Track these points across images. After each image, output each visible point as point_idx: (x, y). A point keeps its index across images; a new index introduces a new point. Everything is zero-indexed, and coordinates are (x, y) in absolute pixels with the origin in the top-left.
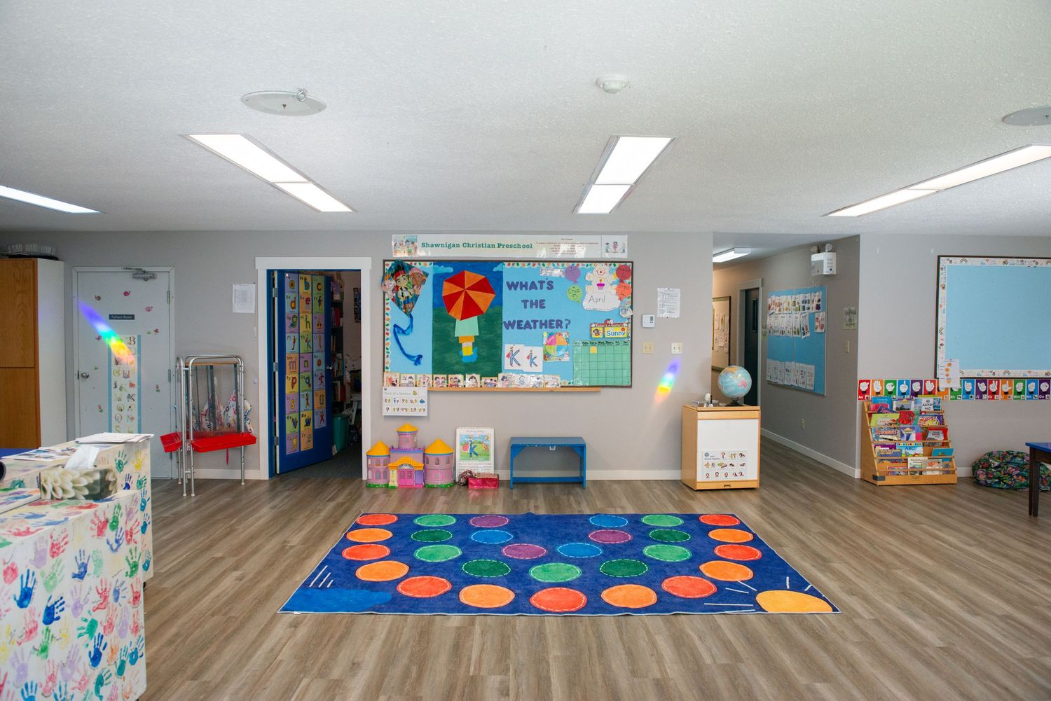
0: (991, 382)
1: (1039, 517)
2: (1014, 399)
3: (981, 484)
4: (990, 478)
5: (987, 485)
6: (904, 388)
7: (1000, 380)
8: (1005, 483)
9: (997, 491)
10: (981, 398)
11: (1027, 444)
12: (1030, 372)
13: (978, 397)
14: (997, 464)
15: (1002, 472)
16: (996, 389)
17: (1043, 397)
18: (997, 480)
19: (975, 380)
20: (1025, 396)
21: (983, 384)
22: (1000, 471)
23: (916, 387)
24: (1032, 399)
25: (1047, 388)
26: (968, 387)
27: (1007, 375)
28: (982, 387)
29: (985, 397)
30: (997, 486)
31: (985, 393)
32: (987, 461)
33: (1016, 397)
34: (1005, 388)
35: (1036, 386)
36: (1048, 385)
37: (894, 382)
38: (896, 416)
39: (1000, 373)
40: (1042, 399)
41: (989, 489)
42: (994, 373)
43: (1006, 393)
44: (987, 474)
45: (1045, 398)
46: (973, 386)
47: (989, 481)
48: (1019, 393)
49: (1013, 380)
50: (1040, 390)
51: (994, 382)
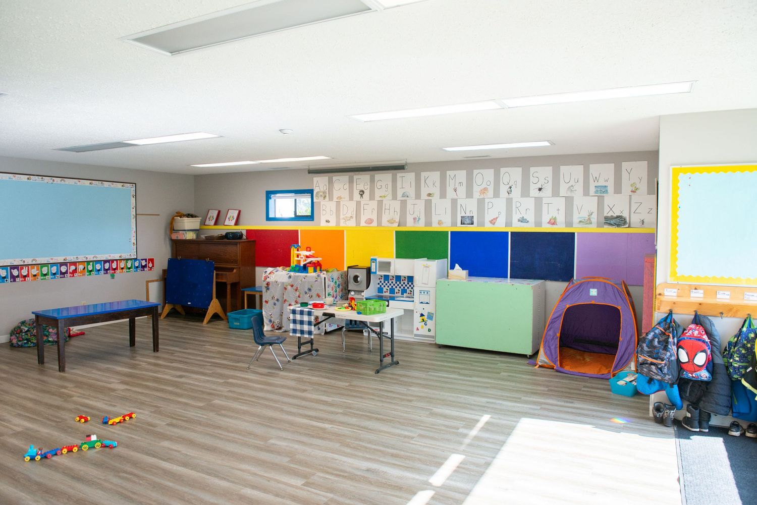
0: (22, 269)
3: (15, 346)
4: (20, 341)
5: (19, 346)
7: (30, 266)
8: (32, 342)
9: (26, 349)
10: (15, 281)
11: (33, 313)
12: (52, 259)
13: (12, 280)
14: (26, 329)
15: (29, 334)
16: (27, 273)
17: (63, 276)
18: (26, 341)
19: (9, 268)
20: (49, 277)
21: (16, 270)
22: (27, 335)
24: (55, 278)
25: (66, 269)
26: (4, 273)
27: (34, 262)
28: (15, 272)
29: (17, 279)
30: (26, 345)
31: (18, 276)
32: (20, 327)
33: (42, 278)
34: (34, 271)
35: (57, 269)
36: (66, 267)
39: (29, 261)
40: (62, 277)
41: (20, 349)
42: (24, 261)
43: (35, 276)
44: (17, 338)
45: (64, 277)
46: (7, 272)
47: (20, 343)
48: (45, 275)
49: (40, 266)
50: (61, 271)
51: (24, 268)
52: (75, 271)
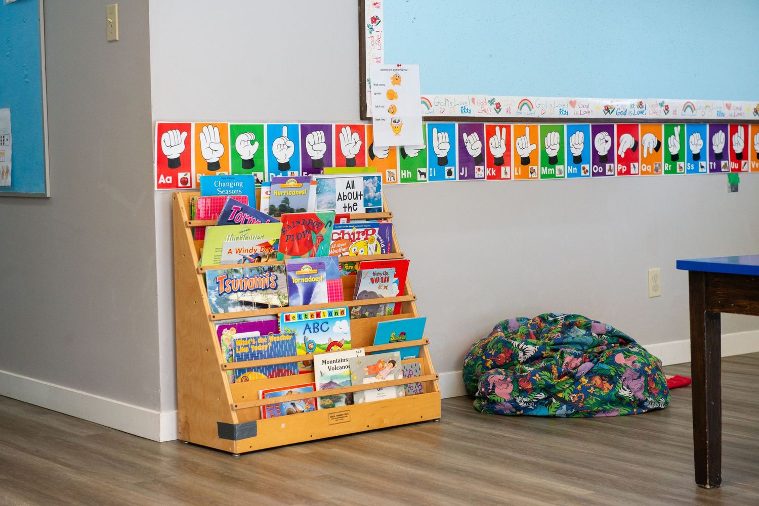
0: (491, 133)
1: (724, 488)
2: (543, 176)
3: (500, 413)
4: (523, 392)
5: (518, 414)
6: (284, 151)
7: (512, 126)
8: (563, 401)
9: (542, 424)
10: (471, 176)
11: (681, 265)
12: (573, 104)
13: (465, 172)
14: (531, 350)
15: (555, 370)
16: (504, 149)
17: (600, 169)
18: (542, 396)
19: (457, 124)
20: (564, 168)
21: (475, 136)
23: (316, 147)
24: (578, 175)
25: (609, 145)
26: (442, 145)
27: (525, 113)
28: (474, 146)
29: (481, 171)
30: (543, 411)
31: (479, 160)
32: (506, 344)
33: (545, 171)
34: (523, 147)
35: (586, 143)
36: (609, 138)
37: (256, 130)
38: (273, 232)
39: (511, 108)
40: (598, 174)
41: (522, 421)
42: (498, 106)
43: (525, 161)
44: (516, 380)
45: (603, 174)
46: (451, 142)
47: (522, 401)
48: (553, 161)
49: (539, 125)
50: (595, 152)
51: (497, 129)
52: (632, 155)
